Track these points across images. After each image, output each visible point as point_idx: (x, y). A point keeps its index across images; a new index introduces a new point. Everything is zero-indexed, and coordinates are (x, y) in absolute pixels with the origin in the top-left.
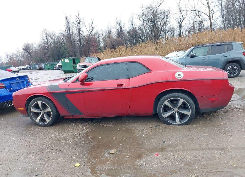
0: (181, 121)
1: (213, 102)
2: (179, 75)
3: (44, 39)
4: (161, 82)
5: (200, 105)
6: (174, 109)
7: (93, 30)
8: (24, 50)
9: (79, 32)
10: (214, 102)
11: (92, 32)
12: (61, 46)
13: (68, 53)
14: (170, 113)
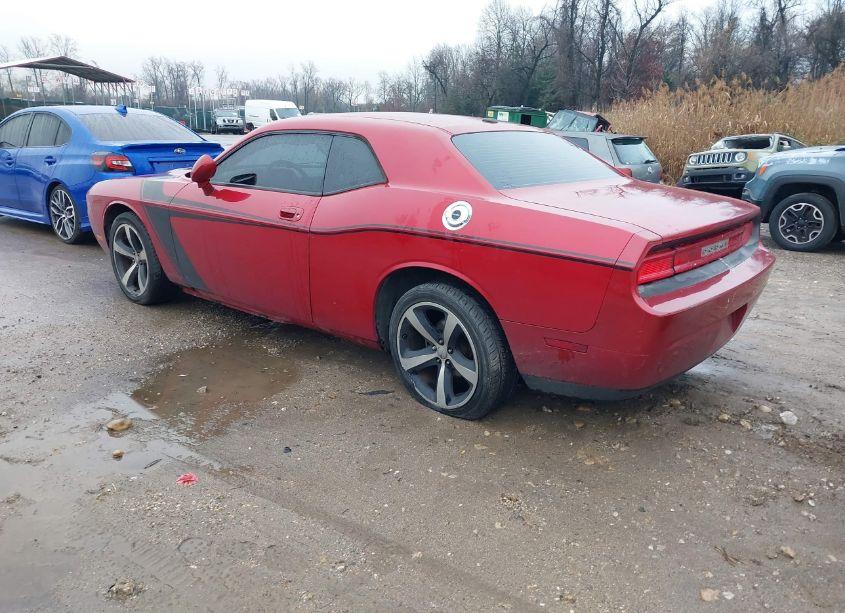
0: (453, 399)
1: (565, 356)
2: (456, 215)
3: (490, 34)
4: (394, 231)
5: (515, 358)
6: (438, 345)
7: (659, 10)
8: (426, 67)
9: (605, 17)
10: (568, 360)
11: (653, 17)
12: (536, 65)
13: (553, 93)
14: (422, 359)
